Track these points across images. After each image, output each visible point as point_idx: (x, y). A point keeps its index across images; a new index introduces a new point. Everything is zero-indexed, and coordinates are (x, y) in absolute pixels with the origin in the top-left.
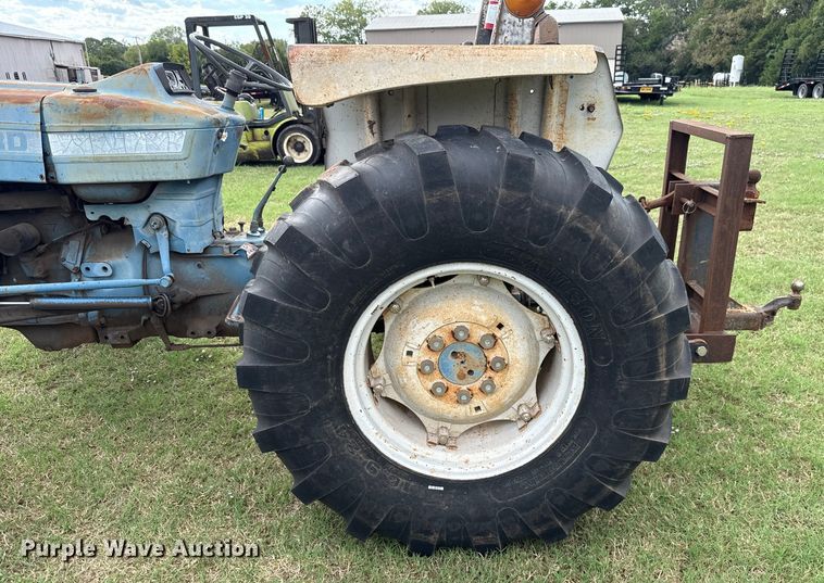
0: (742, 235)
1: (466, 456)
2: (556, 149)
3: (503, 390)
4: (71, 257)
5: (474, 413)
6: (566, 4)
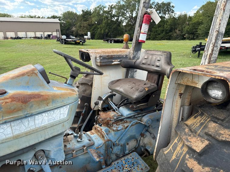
6: (43, 17)
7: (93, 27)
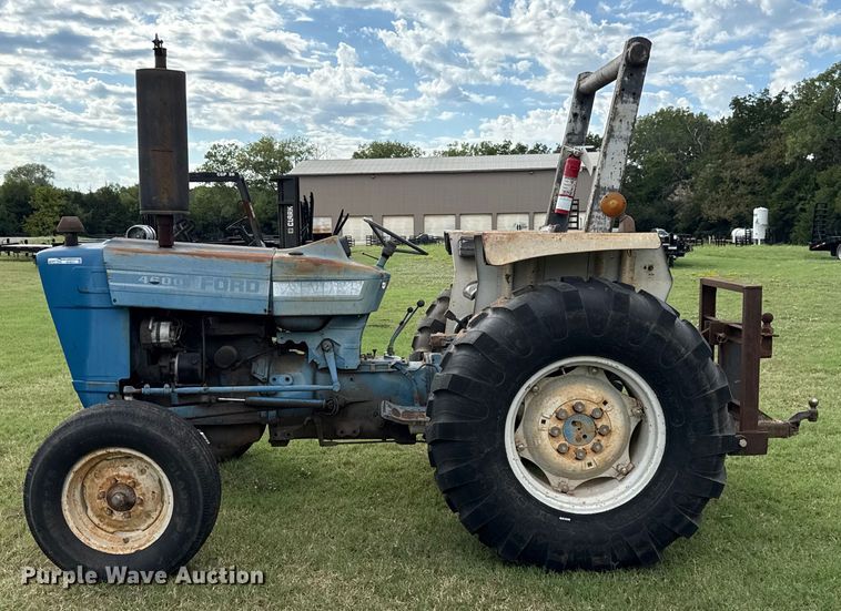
0: (762, 361)
1: (584, 500)
2: (637, 291)
3: (608, 450)
4: (260, 370)
5: (588, 468)
6: (538, 146)
7: (788, 180)
